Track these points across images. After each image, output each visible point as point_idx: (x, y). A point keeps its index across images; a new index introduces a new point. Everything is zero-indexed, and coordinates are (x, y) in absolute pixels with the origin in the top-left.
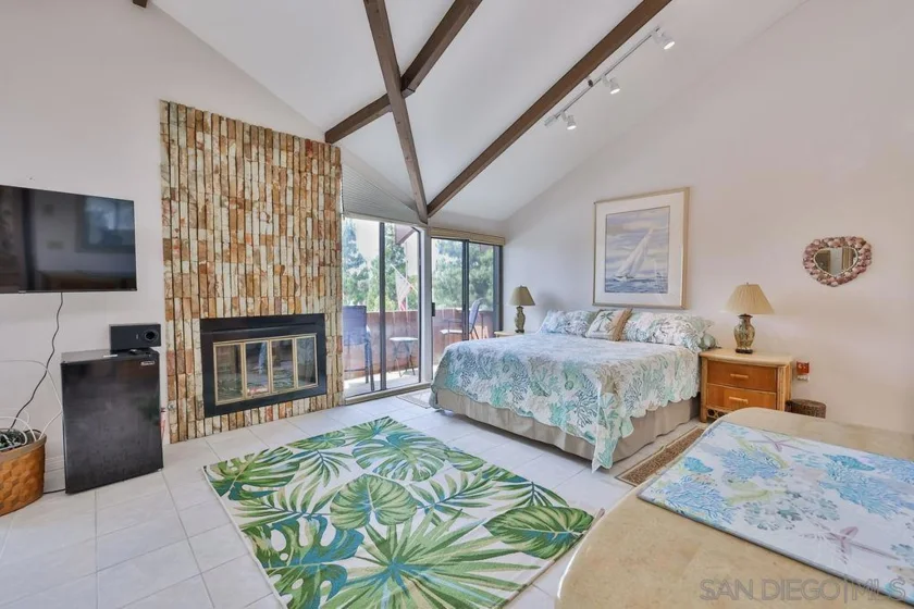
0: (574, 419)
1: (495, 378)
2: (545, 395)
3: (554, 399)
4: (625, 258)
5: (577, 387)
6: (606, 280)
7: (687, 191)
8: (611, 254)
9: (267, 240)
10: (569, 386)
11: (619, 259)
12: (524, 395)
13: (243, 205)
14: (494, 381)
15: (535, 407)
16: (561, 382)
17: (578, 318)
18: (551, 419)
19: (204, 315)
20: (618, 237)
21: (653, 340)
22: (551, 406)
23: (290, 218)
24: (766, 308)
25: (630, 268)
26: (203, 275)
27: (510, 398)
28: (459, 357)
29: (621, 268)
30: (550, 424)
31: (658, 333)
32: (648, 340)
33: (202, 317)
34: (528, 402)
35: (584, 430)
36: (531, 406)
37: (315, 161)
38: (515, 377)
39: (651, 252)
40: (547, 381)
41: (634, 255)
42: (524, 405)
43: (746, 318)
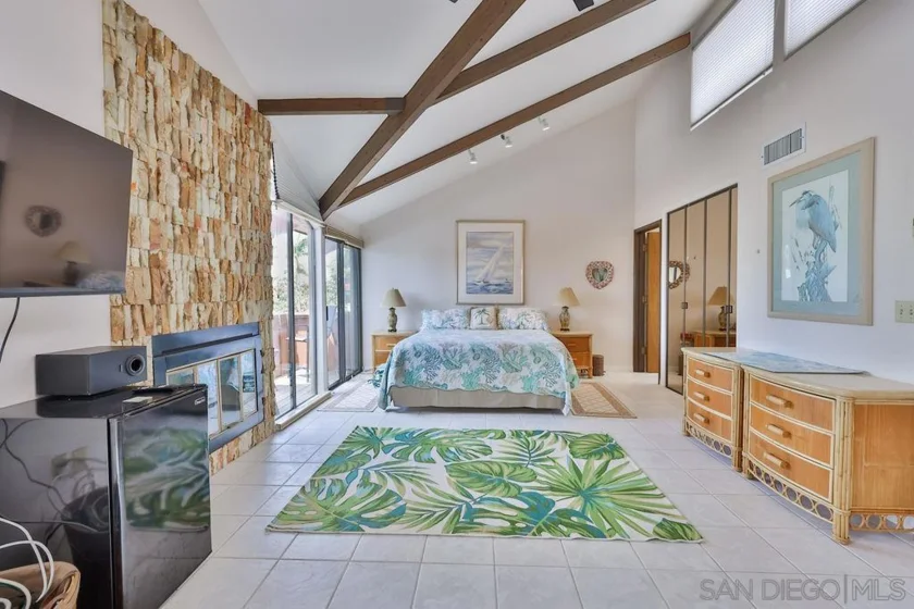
0: (543, 383)
1: (465, 366)
2: (517, 370)
3: (525, 372)
4: (483, 267)
5: (544, 360)
6: (467, 284)
7: (524, 222)
8: (471, 264)
9: (214, 225)
10: (537, 361)
11: (477, 267)
12: (496, 374)
13: (195, 174)
14: (465, 368)
15: (509, 381)
16: (531, 359)
17: (457, 315)
18: (523, 388)
19: (157, 331)
20: (477, 250)
21: (522, 327)
22: (523, 378)
23: (235, 199)
24: (575, 301)
25: (487, 275)
26: (155, 270)
27: (483, 379)
28: (418, 354)
29: (479, 276)
30: (522, 391)
31: (524, 322)
32: (518, 328)
33: (156, 334)
34: (501, 379)
35: (552, 390)
36: (505, 382)
37: (252, 132)
38: (486, 362)
39: (501, 263)
40: (517, 360)
41: (490, 265)
42: (498, 383)
43: (566, 308)
